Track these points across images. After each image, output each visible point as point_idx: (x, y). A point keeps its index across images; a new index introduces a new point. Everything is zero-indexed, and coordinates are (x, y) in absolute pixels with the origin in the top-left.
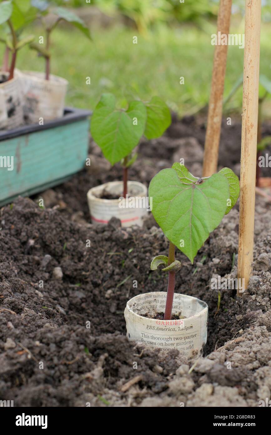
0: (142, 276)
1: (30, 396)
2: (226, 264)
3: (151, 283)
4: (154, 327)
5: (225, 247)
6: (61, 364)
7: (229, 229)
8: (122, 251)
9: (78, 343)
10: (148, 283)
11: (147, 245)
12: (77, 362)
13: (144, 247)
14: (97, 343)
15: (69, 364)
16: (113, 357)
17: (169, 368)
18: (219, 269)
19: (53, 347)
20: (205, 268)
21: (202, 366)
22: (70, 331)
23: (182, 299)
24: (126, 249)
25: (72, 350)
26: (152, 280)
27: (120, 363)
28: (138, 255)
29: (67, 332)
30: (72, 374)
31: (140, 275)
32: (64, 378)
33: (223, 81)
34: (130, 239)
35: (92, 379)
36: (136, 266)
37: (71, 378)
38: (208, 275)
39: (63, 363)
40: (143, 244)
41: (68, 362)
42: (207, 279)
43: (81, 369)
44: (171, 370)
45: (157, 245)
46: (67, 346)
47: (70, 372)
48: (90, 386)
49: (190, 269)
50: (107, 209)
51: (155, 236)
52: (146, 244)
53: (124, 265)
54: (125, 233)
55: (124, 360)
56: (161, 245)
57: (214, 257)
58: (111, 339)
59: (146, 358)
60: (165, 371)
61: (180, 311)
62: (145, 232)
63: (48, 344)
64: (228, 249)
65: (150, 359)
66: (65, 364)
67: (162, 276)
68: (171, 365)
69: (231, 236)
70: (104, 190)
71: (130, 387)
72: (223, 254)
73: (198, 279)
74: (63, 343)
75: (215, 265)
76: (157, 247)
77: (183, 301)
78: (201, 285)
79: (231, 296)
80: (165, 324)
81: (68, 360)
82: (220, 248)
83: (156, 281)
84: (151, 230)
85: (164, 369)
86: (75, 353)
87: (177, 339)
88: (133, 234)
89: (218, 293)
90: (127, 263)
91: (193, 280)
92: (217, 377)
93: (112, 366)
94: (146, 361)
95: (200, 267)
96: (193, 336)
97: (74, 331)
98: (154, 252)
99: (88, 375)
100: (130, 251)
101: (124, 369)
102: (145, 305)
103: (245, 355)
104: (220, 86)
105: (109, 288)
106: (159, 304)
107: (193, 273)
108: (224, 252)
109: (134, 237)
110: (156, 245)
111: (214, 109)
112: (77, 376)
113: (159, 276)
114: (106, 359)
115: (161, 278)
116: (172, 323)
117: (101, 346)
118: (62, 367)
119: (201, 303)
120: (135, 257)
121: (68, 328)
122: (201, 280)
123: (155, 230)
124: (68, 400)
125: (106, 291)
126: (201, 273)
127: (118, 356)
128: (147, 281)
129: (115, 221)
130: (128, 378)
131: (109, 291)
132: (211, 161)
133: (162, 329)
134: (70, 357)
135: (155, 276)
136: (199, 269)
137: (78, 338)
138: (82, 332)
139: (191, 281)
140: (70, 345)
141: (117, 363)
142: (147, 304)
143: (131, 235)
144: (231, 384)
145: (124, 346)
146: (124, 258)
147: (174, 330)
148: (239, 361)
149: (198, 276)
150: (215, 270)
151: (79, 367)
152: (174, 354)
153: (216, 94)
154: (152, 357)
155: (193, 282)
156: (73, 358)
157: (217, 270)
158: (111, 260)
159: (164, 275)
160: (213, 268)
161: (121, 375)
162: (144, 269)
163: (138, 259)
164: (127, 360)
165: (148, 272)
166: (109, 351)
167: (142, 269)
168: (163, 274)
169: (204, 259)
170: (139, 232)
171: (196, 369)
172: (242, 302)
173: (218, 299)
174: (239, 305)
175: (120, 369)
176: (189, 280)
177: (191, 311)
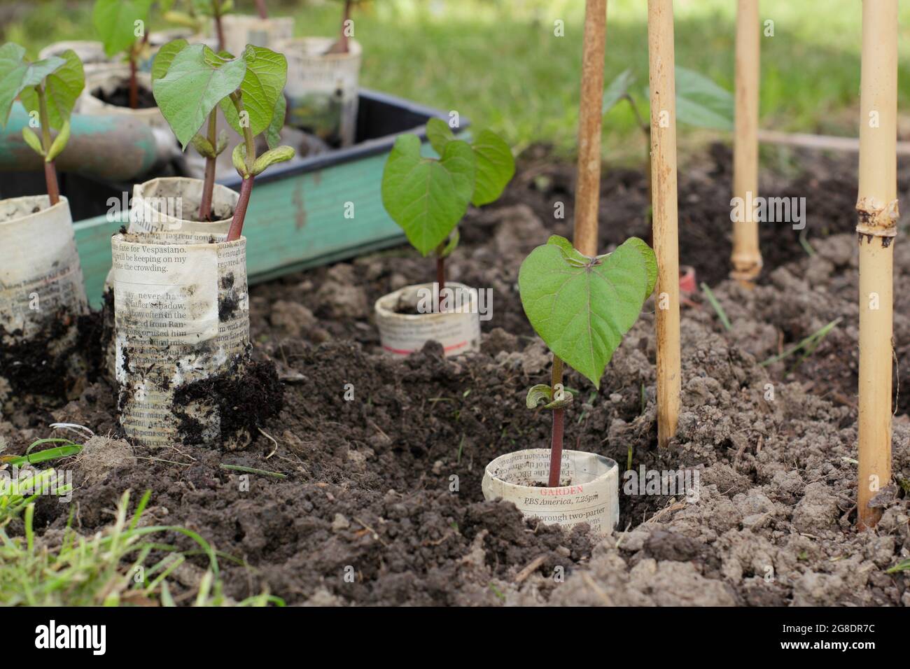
0: (491, 433)
1: (394, 587)
2: (632, 401)
3: (506, 444)
4: (537, 500)
5: (629, 374)
6: (424, 546)
7: (628, 347)
8: (453, 396)
9: (444, 515)
10: (501, 445)
11: (496, 382)
12: (447, 542)
13: (489, 386)
14: (470, 514)
15: (436, 545)
16: (495, 535)
17: (580, 549)
18: (622, 411)
19: (406, 523)
20: (598, 411)
21: (631, 541)
22: (429, 497)
23: (571, 457)
24: (459, 392)
25: (436, 523)
26: (508, 438)
27: (507, 543)
28: (481, 400)
29: (425, 500)
30: (441, 560)
31: (486, 433)
32: (430, 566)
33: (600, 101)
34: (465, 374)
35: (473, 566)
36: (479, 417)
37: (440, 565)
38: (603, 422)
39: (426, 544)
40: (487, 381)
41: (433, 543)
42: (603, 429)
43: (453, 553)
44: (583, 552)
45: (511, 381)
46: (429, 519)
47: (437, 557)
48: (471, 576)
49: (571, 416)
50: (413, 330)
51: (506, 366)
52: (493, 380)
53: (458, 417)
54: (456, 365)
55: (513, 538)
56: (518, 380)
57: (611, 393)
58: (492, 507)
59: (544, 536)
60: (574, 553)
61: (569, 478)
62: (489, 362)
63: (397, 520)
64: (634, 377)
65: (550, 536)
66: (429, 546)
67: (526, 431)
68: (582, 543)
69: (634, 357)
70: (400, 300)
71: (529, 576)
72: (625, 387)
73: (587, 430)
74: (420, 517)
75: (615, 404)
76: (512, 384)
77: (574, 462)
78: (593, 439)
79: (648, 451)
80: (555, 493)
81: (432, 539)
82: (619, 376)
83: (515, 440)
84: (498, 357)
85: (571, 551)
86: (442, 529)
87: (575, 516)
88: (469, 366)
89: (626, 447)
90: (463, 414)
91: (578, 432)
92: (661, 547)
93: (495, 548)
94: (544, 539)
95: (588, 411)
96: (599, 511)
97: (435, 498)
98: (508, 392)
99: (466, 558)
100: (466, 394)
101: (514, 552)
102: (512, 472)
103: (692, 524)
104: (596, 109)
105: (437, 458)
106: (533, 470)
107: (577, 421)
108: (628, 382)
109: (471, 370)
110: (509, 380)
111: (588, 148)
112: (450, 562)
113: (520, 432)
114: (485, 539)
115: (524, 434)
116: (566, 492)
117: (476, 518)
118: (425, 550)
119: (604, 461)
120: (476, 403)
121: (426, 494)
122: (594, 431)
123: (506, 358)
124: (445, 593)
125: (433, 463)
126: (591, 421)
127: (503, 533)
128: (499, 442)
129: (432, 347)
130: (523, 563)
131: (438, 463)
132: (588, 237)
133: (550, 503)
134: (436, 535)
135: (512, 432)
136: (588, 415)
137: (443, 507)
138: (448, 497)
139: (575, 434)
140: (433, 519)
141: (502, 543)
142: (516, 471)
143: (466, 368)
144: (682, 559)
145: (512, 517)
146: (456, 407)
147: (569, 502)
148: (685, 532)
149: (587, 426)
150: (616, 413)
151: (450, 548)
152: (582, 530)
153: (589, 123)
154: (552, 533)
155: (580, 436)
156: (441, 536)
157: (619, 413)
158: (434, 412)
159: (529, 430)
160: (613, 409)
161: (512, 561)
162: (493, 423)
163: (481, 406)
164: (517, 538)
165: (501, 427)
166: (488, 526)
167: (490, 422)
168: (527, 427)
169: (593, 397)
170: (478, 361)
171: (623, 546)
172: (670, 456)
173: (627, 456)
174: (665, 462)
175: (508, 553)
176: (572, 434)
177: (587, 476)
